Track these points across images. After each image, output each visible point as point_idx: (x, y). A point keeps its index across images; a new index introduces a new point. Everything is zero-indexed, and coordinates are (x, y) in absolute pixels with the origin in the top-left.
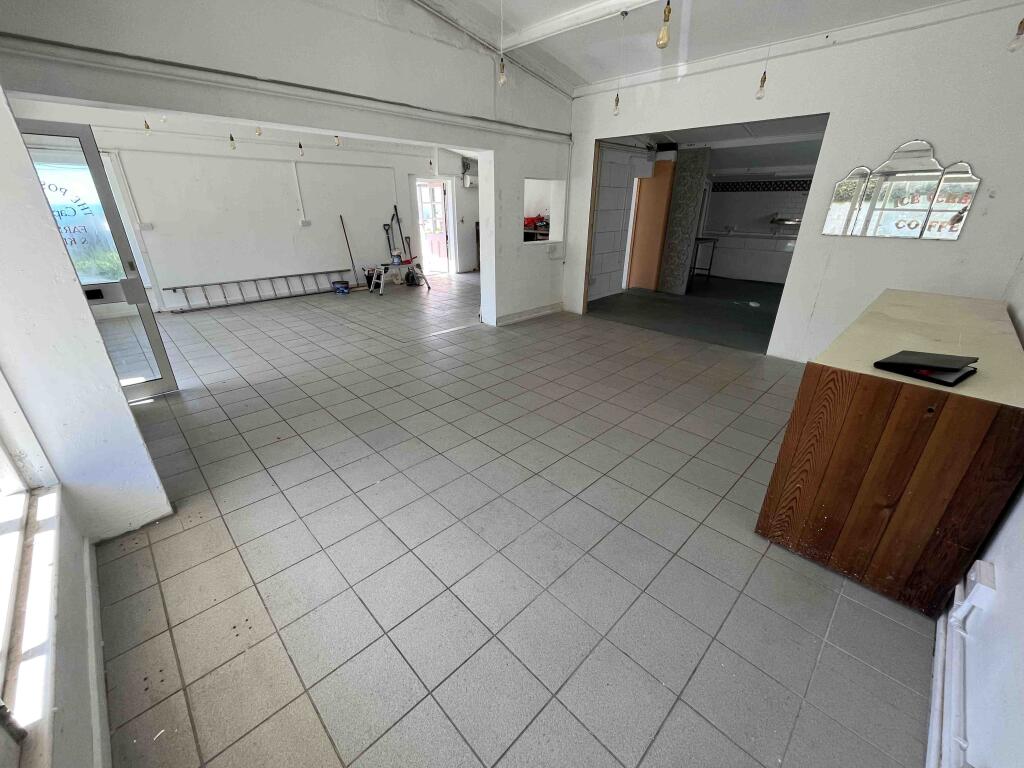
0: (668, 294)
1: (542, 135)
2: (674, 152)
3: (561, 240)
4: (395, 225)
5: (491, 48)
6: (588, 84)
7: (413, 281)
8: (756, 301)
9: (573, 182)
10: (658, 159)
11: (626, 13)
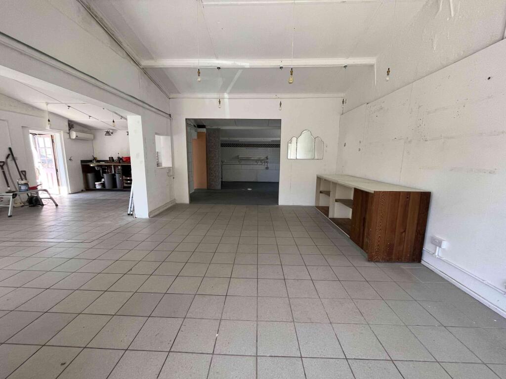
0: (214, 190)
1: (160, 112)
2: (205, 129)
3: (171, 166)
4: (10, 162)
5: (137, 63)
6: (179, 93)
7: (35, 203)
8: (250, 188)
9: (175, 138)
10: (199, 131)
11: (220, 68)
